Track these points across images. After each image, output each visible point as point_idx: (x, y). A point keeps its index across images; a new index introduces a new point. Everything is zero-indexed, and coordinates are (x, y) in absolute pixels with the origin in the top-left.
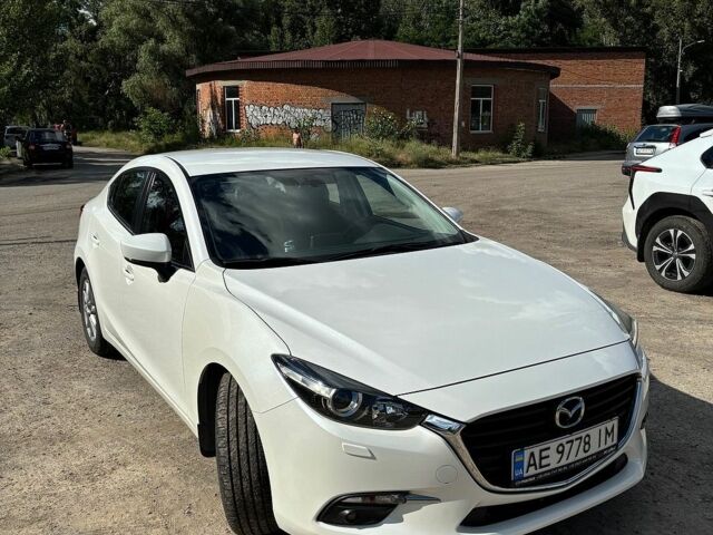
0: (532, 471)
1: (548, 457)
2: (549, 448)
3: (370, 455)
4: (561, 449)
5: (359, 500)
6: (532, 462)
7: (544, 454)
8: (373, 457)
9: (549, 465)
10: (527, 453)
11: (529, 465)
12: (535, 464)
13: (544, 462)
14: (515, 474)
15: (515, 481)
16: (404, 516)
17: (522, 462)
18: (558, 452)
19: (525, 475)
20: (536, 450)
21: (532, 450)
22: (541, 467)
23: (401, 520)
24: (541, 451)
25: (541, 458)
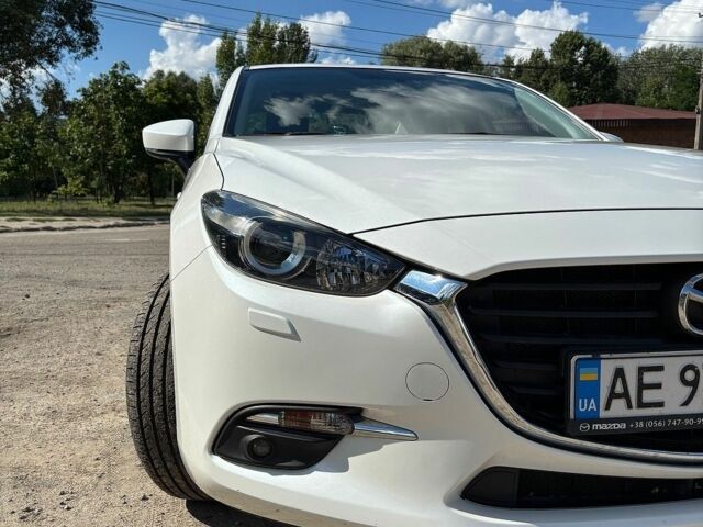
0: (619, 408)
1: (658, 386)
2: (660, 368)
3: (289, 331)
4: (690, 375)
5: (273, 419)
6: (619, 389)
7: (649, 378)
8: (294, 336)
9: (660, 405)
10: (608, 367)
11: (613, 395)
12: (626, 395)
13: (648, 396)
14: (577, 406)
15: (578, 421)
16: (351, 460)
17: (597, 383)
18: (684, 382)
19: (603, 414)
20: (631, 365)
21: (619, 363)
22: (641, 405)
23: (344, 468)
24: (642, 370)
25: (642, 387)
